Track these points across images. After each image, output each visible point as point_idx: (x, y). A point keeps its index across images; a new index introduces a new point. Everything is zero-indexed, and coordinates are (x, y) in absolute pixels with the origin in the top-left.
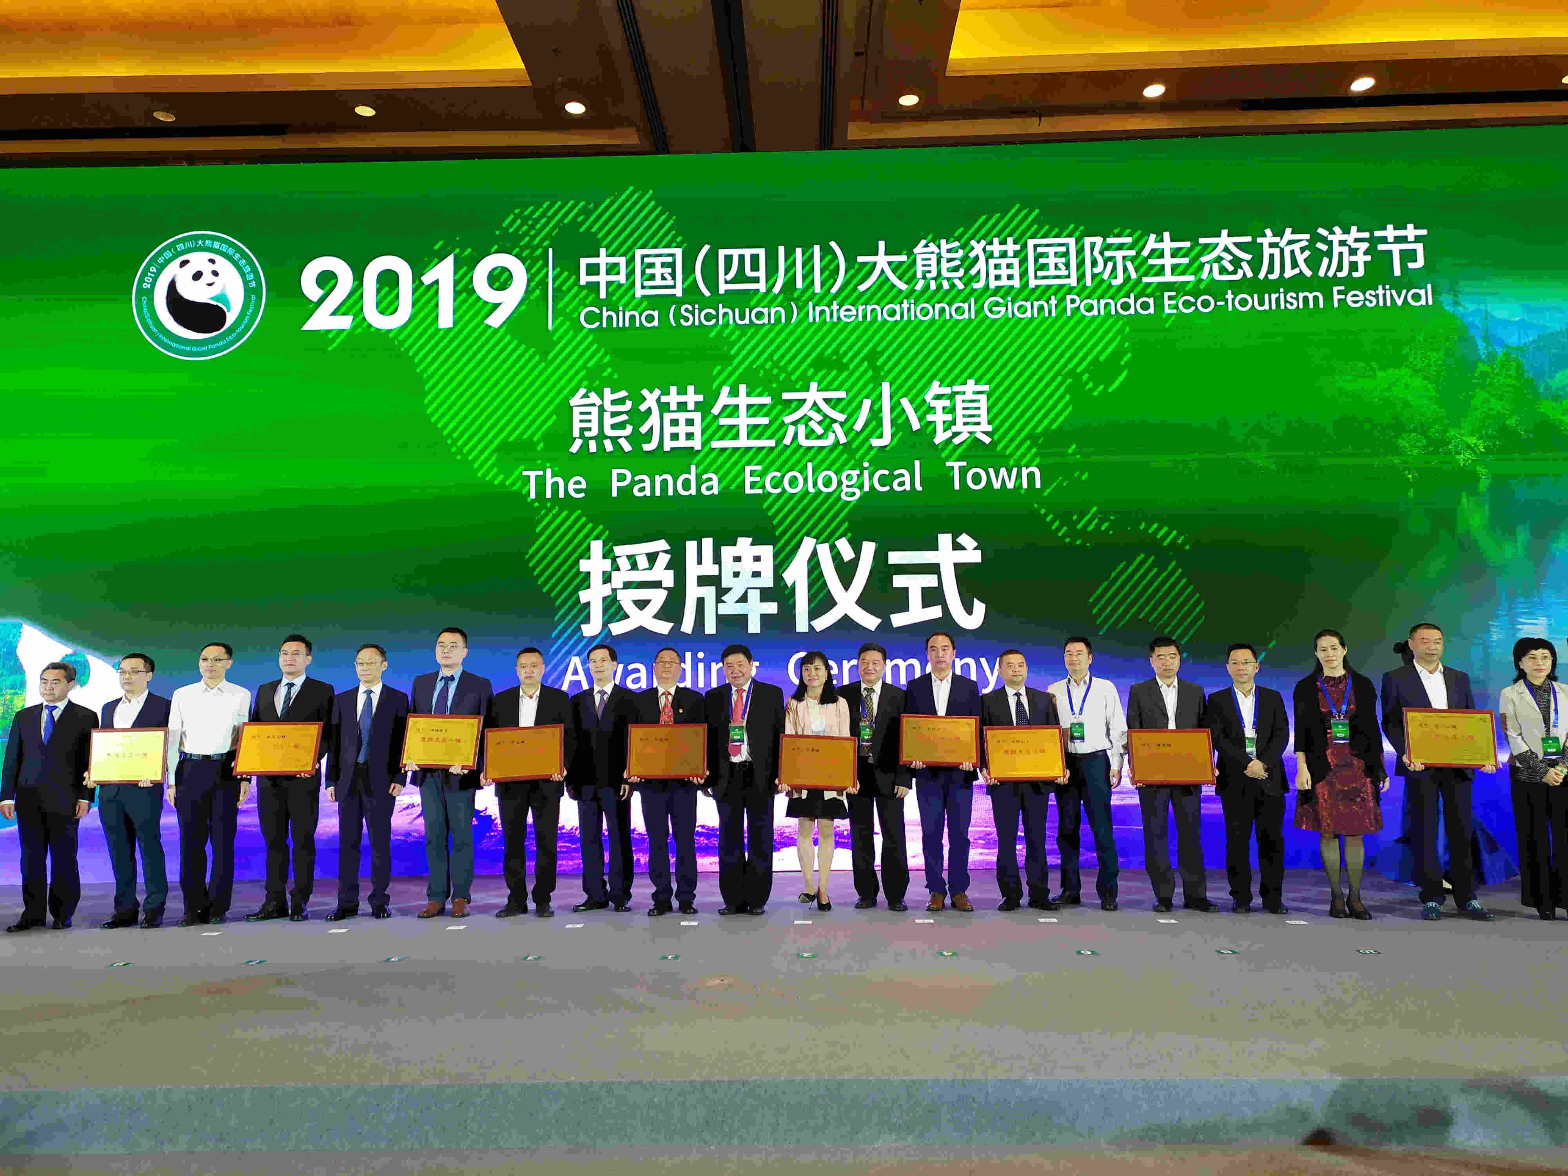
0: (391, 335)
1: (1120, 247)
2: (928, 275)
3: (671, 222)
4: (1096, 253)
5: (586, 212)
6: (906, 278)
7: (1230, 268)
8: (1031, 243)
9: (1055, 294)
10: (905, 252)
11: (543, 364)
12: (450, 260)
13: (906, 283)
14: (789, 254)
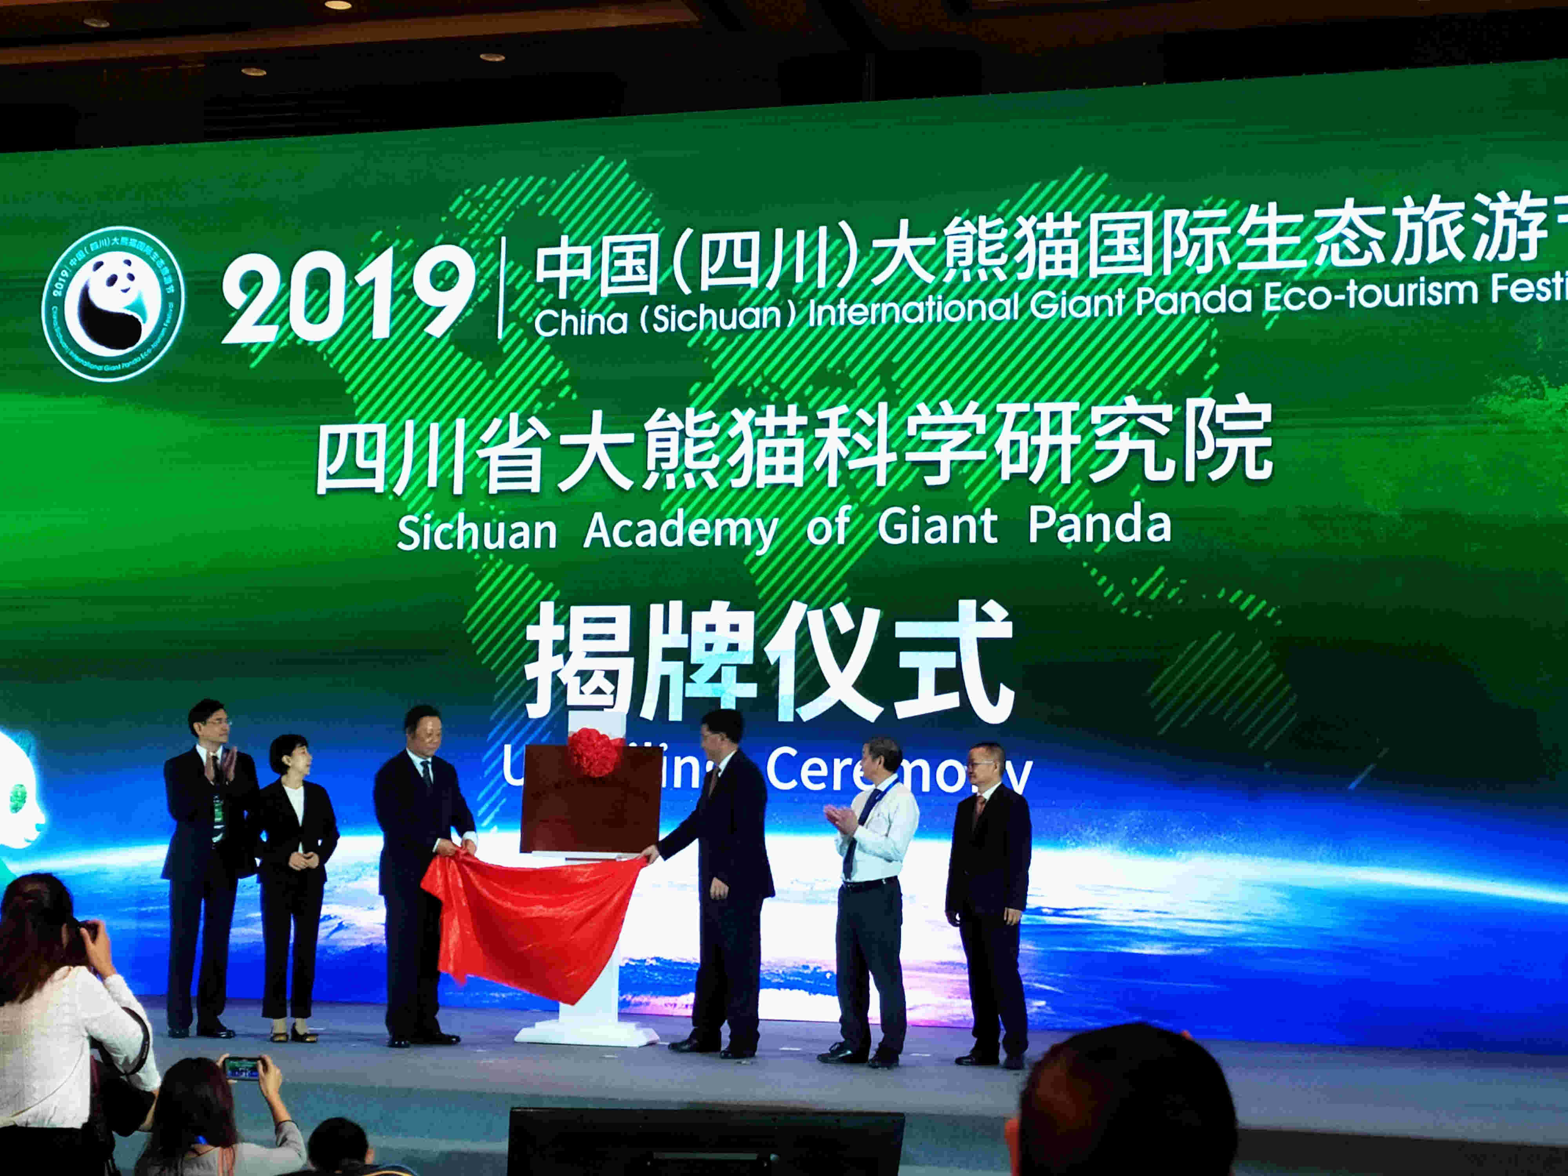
0: (319, 349)
1: (1211, 223)
2: (961, 263)
3: (647, 200)
4: (1179, 231)
5: (546, 191)
6: (933, 267)
7: (1355, 250)
8: (1095, 218)
9: (1123, 286)
10: (933, 233)
11: (490, 383)
12: (389, 253)
13: (933, 274)
14: (789, 237)
